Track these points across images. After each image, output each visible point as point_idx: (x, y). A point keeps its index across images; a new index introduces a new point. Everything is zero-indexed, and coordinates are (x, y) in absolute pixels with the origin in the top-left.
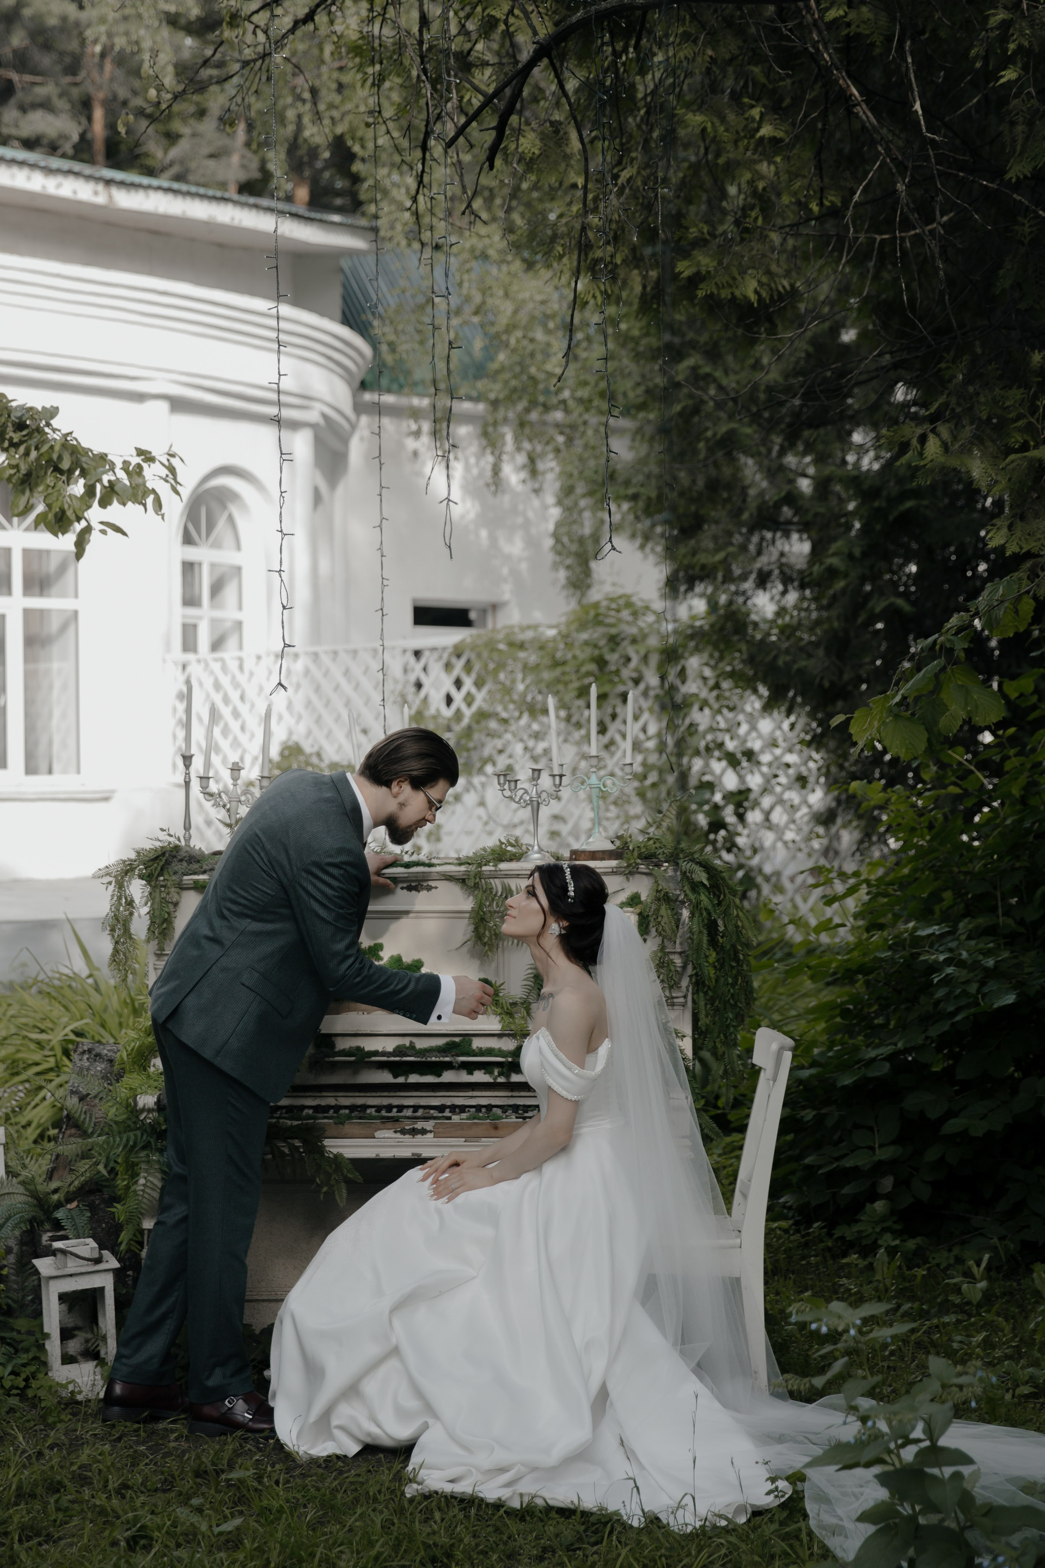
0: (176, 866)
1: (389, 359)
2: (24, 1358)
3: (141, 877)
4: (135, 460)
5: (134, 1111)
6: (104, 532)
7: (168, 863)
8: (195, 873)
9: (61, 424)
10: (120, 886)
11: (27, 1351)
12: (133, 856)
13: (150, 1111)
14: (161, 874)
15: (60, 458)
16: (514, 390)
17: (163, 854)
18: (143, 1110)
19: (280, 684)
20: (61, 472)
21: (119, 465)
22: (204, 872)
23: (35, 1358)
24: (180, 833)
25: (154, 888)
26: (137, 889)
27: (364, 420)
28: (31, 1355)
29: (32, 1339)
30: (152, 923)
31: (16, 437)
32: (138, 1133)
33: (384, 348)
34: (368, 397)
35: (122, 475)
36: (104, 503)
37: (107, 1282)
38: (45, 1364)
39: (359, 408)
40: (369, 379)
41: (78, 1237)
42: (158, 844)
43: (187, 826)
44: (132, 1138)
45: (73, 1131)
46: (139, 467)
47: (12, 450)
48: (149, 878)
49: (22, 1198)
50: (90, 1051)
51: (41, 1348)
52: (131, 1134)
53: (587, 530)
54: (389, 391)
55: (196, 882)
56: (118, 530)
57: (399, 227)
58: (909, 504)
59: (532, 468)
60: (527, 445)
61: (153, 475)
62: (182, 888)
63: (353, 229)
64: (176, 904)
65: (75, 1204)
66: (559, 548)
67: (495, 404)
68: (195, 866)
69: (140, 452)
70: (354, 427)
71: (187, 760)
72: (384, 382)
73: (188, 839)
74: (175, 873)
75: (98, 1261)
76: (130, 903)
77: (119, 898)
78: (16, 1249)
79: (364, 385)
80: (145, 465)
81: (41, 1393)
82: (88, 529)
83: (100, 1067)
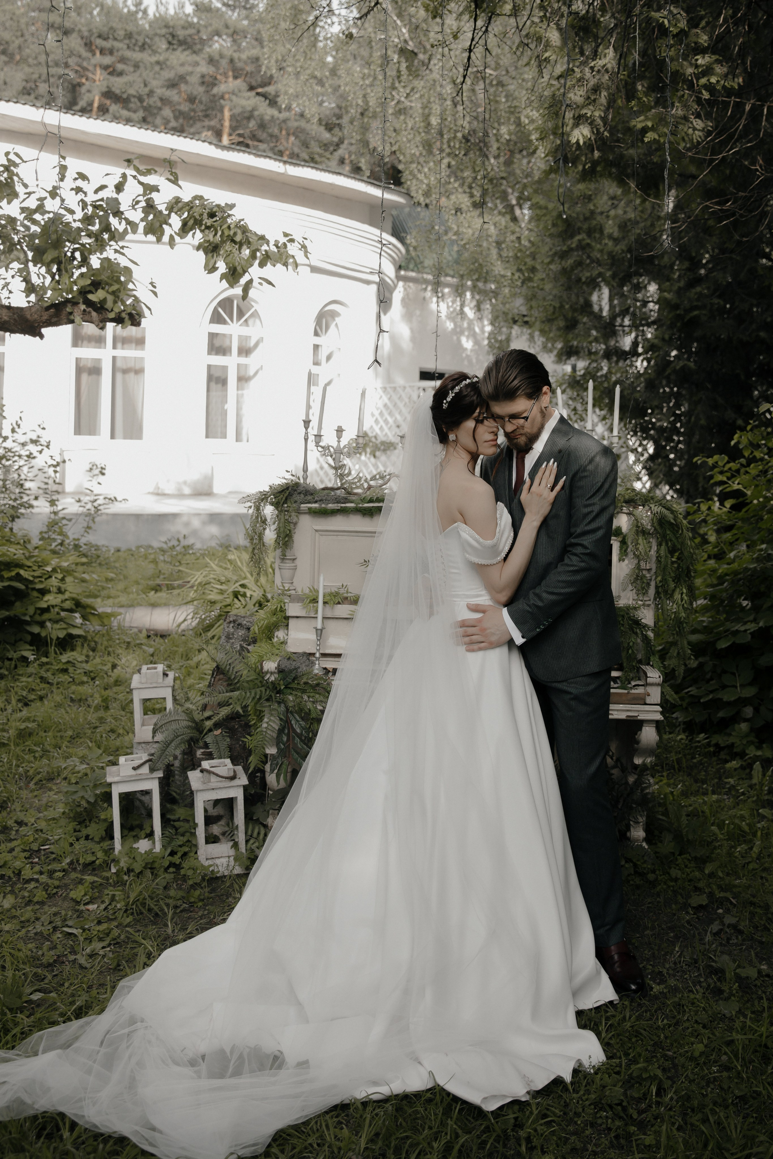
0: (296, 497)
1: (413, 254)
2: (181, 840)
3: (272, 504)
4: (283, 240)
5: (261, 673)
6: (260, 284)
7: (290, 495)
8: (309, 503)
9: (237, 215)
10: (258, 509)
11: (183, 835)
12: (267, 489)
13: (272, 673)
14: (285, 502)
15: (235, 234)
16: (471, 270)
17: (288, 488)
18: (267, 672)
19: (376, 361)
20: (235, 242)
21: (272, 243)
22: (316, 502)
23: (188, 841)
24: (301, 474)
25: (280, 512)
26: (269, 510)
27: (401, 284)
28: (185, 839)
29: (187, 825)
30: (278, 536)
31: (209, 222)
32: (263, 689)
33: (411, 249)
34: (402, 273)
35: (274, 249)
36: (262, 265)
37: (239, 795)
38: (196, 846)
39: (399, 278)
40: (403, 264)
41: (220, 758)
42: (284, 481)
43: (305, 470)
44: (259, 693)
45: (221, 676)
46: (285, 245)
47: (207, 231)
48: (276, 505)
49: (186, 723)
50: (234, 621)
51: (194, 835)
52: (258, 690)
53: (503, 337)
54: (412, 271)
55: (310, 509)
56: (270, 283)
57: (420, 192)
58: (696, 313)
59: (478, 308)
60: (477, 297)
61: (293, 249)
62: (299, 512)
63: (399, 193)
64: (295, 524)
65: (219, 731)
66: (490, 346)
67: (462, 277)
68: (309, 498)
69: (286, 235)
70: (396, 286)
71: (307, 423)
72: (411, 266)
73: (305, 478)
74: (295, 502)
75: (233, 778)
76: (264, 521)
77: (257, 517)
78: (180, 757)
79: (400, 268)
80: (288, 244)
81: (190, 873)
82: (251, 281)
83: (241, 632)
